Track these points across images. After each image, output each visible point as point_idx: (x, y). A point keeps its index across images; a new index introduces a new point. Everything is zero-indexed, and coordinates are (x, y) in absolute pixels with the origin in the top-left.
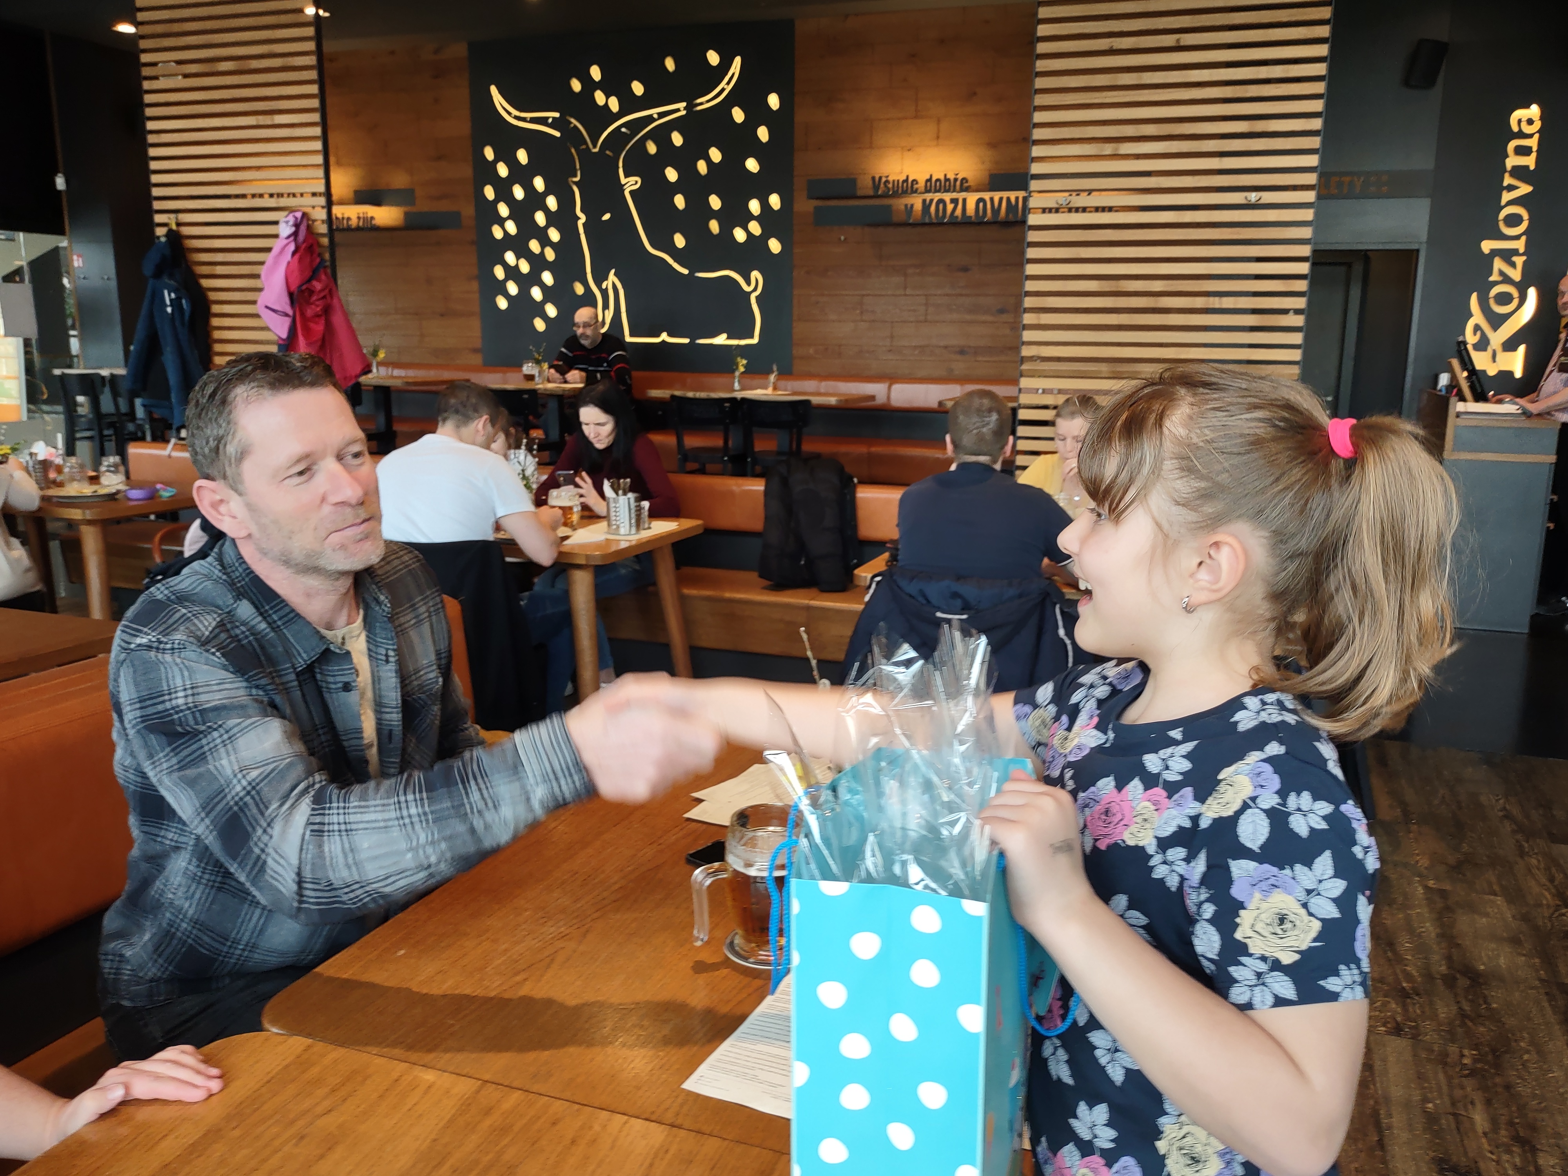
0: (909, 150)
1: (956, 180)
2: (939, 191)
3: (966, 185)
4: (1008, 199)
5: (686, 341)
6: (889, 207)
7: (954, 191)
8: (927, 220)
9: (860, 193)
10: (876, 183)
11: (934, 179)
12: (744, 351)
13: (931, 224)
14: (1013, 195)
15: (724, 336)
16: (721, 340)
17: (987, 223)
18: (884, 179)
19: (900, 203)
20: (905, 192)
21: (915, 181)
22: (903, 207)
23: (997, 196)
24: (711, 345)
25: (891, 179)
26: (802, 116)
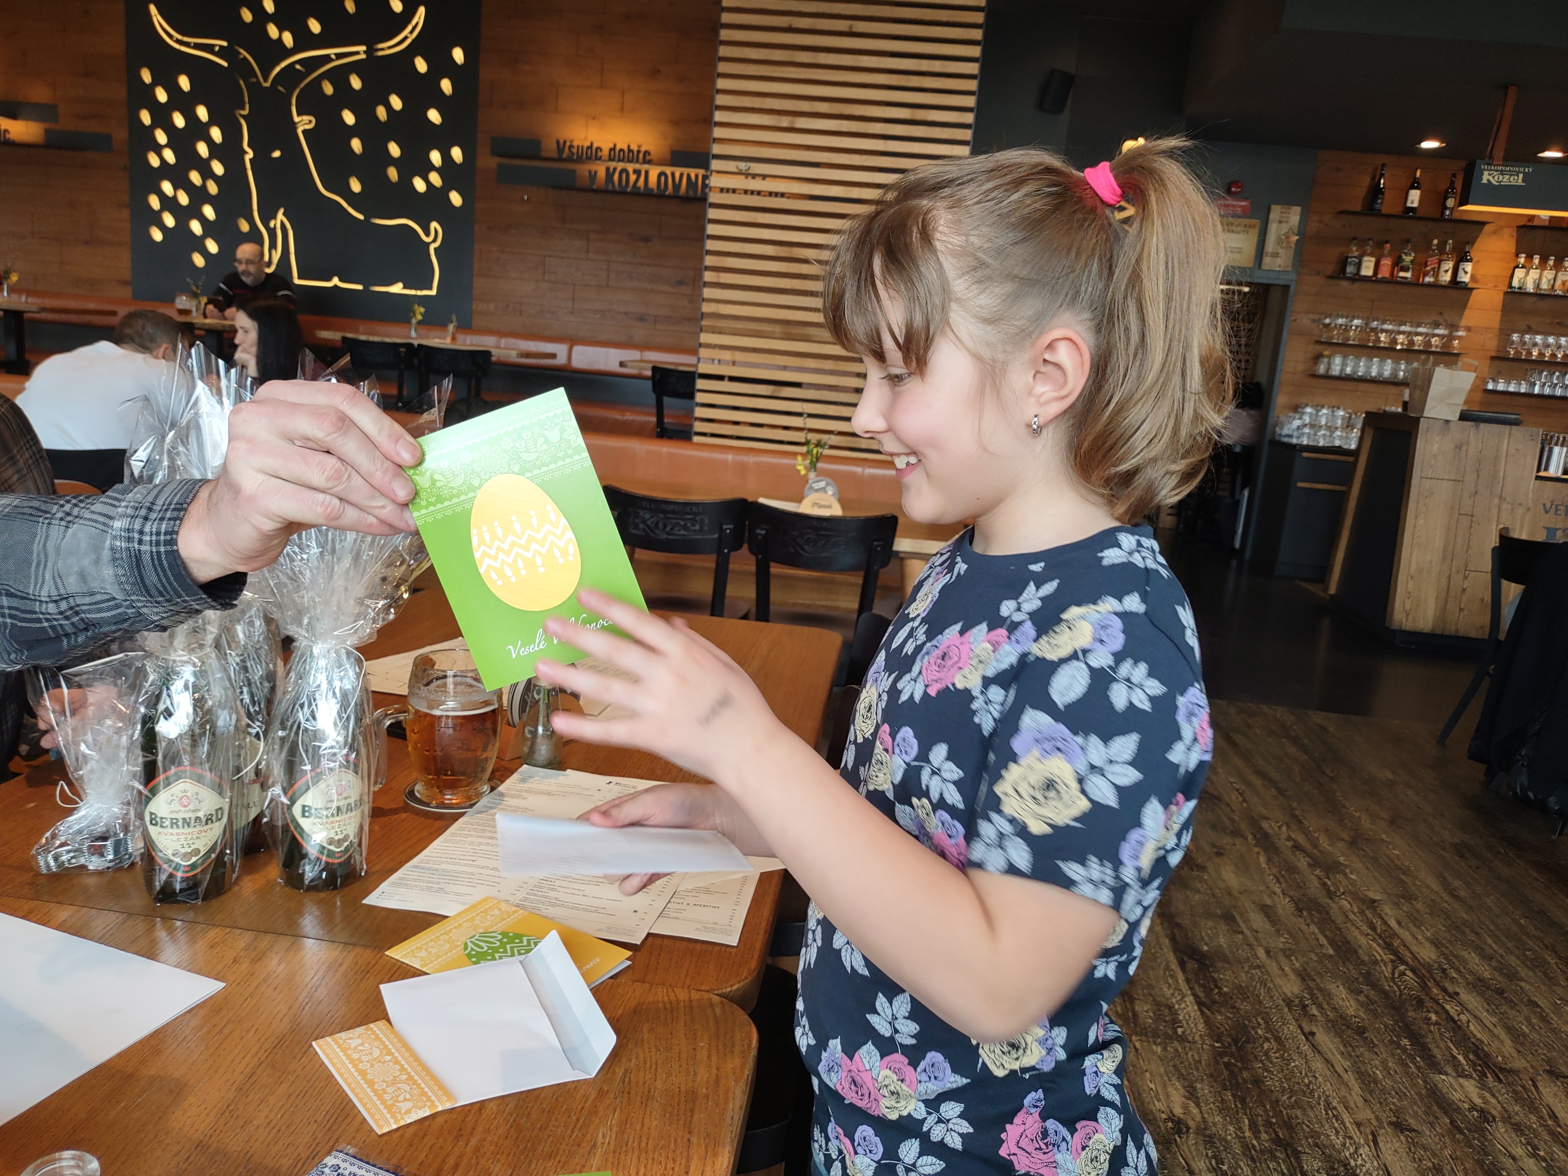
0: (594, 118)
1: (639, 152)
2: (623, 161)
3: (648, 158)
4: (689, 176)
5: (360, 287)
6: (574, 172)
7: (637, 162)
8: (610, 188)
9: (544, 154)
10: (560, 147)
11: (618, 148)
12: (422, 300)
13: (614, 192)
14: (693, 172)
15: (400, 285)
16: (397, 288)
17: (669, 197)
18: (568, 144)
19: (583, 169)
20: (589, 158)
21: (599, 149)
22: (587, 174)
23: (678, 171)
24: (387, 293)
25: (575, 144)
26: (486, 74)
